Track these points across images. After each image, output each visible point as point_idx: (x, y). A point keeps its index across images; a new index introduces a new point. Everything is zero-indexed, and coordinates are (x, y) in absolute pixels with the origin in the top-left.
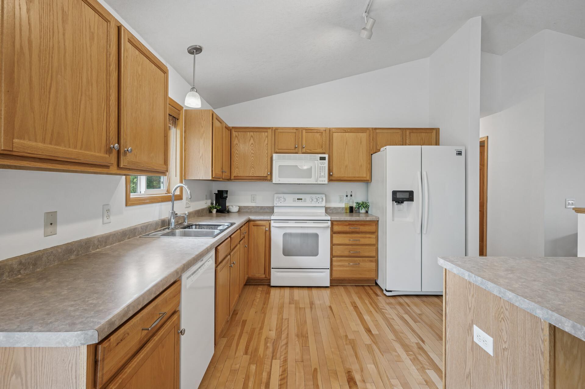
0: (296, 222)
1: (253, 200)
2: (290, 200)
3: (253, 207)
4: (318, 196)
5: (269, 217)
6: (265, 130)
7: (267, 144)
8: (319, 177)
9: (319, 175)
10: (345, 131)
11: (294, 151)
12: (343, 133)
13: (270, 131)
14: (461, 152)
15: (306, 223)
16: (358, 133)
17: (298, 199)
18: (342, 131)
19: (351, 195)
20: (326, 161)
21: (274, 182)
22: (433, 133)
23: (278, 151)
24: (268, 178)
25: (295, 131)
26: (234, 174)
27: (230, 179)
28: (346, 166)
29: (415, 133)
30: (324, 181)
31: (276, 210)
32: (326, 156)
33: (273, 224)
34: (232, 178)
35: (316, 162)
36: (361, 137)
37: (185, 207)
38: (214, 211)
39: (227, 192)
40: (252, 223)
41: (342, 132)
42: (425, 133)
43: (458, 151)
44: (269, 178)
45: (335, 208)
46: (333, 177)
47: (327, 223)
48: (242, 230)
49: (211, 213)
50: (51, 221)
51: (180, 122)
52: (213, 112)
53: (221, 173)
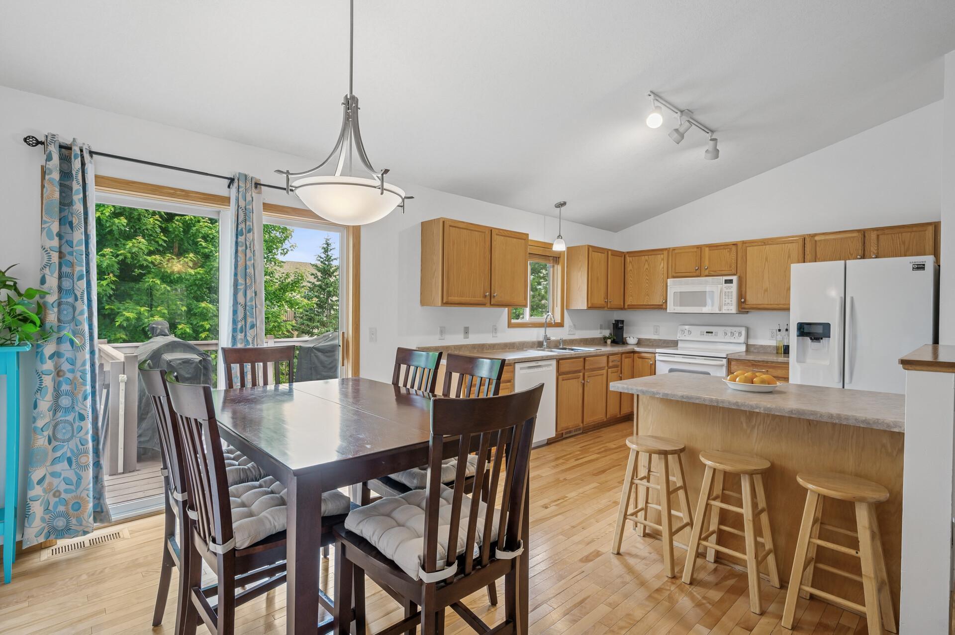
1: (656, 333)
2: (696, 333)
3: (655, 340)
4: (734, 329)
5: (652, 350)
6: (660, 253)
7: (663, 268)
8: (723, 304)
9: (724, 302)
10: (764, 243)
11: (695, 274)
12: (761, 247)
13: (665, 253)
14: (924, 265)
16: (784, 243)
17: (707, 332)
18: (760, 244)
19: (787, 330)
20: (734, 285)
21: (668, 311)
22: (927, 232)
23: (675, 275)
24: (662, 307)
25: (695, 250)
26: (628, 303)
27: (623, 308)
28: (766, 290)
29: (888, 234)
30: (731, 310)
31: (680, 345)
32: (735, 278)
33: (658, 357)
34: (626, 307)
35: (720, 286)
36: (789, 250)
37: (569, 333)
38: (609, 341)
39: (622, 322)
40: (636, 355)
41: (759, 246)
42: (911, 232)
43: (917, 265)
44: (664, 306)
45: (762, 346)
46: (746, 304)
47: (722, 361)
48: (611, 358)
49: (606, 342)
50: (466, 331)
51: (561, 259)
52: (589, 246)
53: (603, 303)
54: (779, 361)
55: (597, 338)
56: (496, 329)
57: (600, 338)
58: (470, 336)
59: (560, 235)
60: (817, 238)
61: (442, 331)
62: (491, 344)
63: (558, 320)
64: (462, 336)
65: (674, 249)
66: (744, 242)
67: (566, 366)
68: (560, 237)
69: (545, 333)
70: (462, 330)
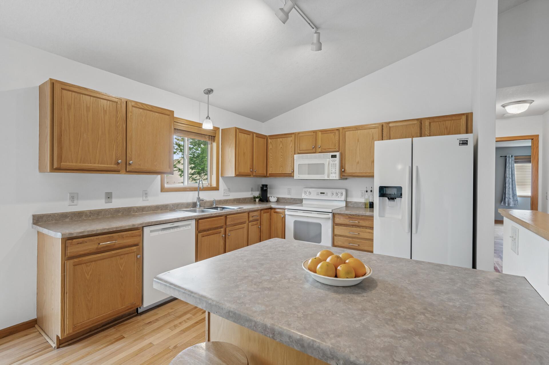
0: (303, 212)
1: (289, 193)
2: (314, 193)
3: (288, 199)
4: (338, 191)
5: (284, 207)
6: (290, 136)
7: (292, 147)
8: (330, 173)
9: (331, 171)
10: (357, 128)
11: (312, 151)
12: (355, 131)
13: (293, 136)
14: (467, 141)
15: (311, 213)
16: (370, 129)
17: (321, 193)
18: (354, 129)
19: (371, 191)
20: (337, 159)
21: (295, 178)
22: (461, 120)
23: (299, 152)
24: (290, 175)
25: (312, 134)
26: (269, 172)
27: (266, 176)
28: (358, 163)
29: (436, 122)
30: (335, 177)
31: (304, 202)
32: (338, 154)
33: (287, 213)
34: (268, 175)
35: (328, 160)
36: (373, 133)
37: (223, 195)
38: (257, 200)
39: (266, 186)
40: (273, 211)
41: (353, 130)
42: (451, 120)
43: (462, 141)
44: (292, 175)
45: (356, 203)
46: (345, 173)
47: (329, 215)
48: (251, 214)
49: (255, 201)
50: (109, 196)
51: (216, 138)
52: (236, 129)
53: (249, 172)
54: (367, 215)
55: (248, 198)
56: (146, 194)
57: (251, 198)
58: (114, 200)
59: (208, 116)
60: (391, 125)
61: (73, 198)
62: (140, 207)
63: (214, 185)
64: (103, 201)
65: (299, 133)
66: (343, 128)
68: (208, 117)
69: (198, 196)
70: (104, 195)
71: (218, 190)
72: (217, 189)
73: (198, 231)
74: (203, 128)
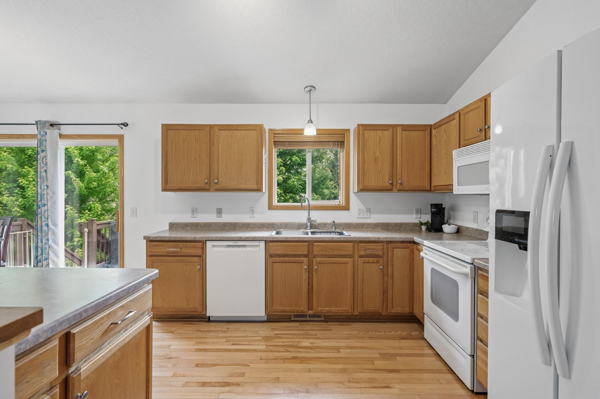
0: (440, 256)
1: (476, 220)
3: (473, 229)
5: (422, 241)
6: (453, 117)
7: (456, 137)
13: (457, 116)
15: (448, 259)
21: (454, 192)
23: (464, 143)
25: (479, 104)
26: (434, 183)
27: (431, 191)
34: (432, 188)
37: (357, 217)
38: (424, 228)
40: (415, 246)
48: (363, 245)
50: (219, 212)
51: (345, 143)
52: (359, 126)
53: (387, 184)
55: (408, 223)
56: (252, 211)
57: (415, 225)
58: (223, 215)
59: (310, 120)
61: (194, 211)
62: (245, 223)
63: (342, 204)
64: (215, 215)
67: (278, 249)
68: (311, 121)
69: (309, 215)
70: (214, 211)
71: (348, 209)
72: (346, 207)
73: (269, 256)
74: (304, 134)
